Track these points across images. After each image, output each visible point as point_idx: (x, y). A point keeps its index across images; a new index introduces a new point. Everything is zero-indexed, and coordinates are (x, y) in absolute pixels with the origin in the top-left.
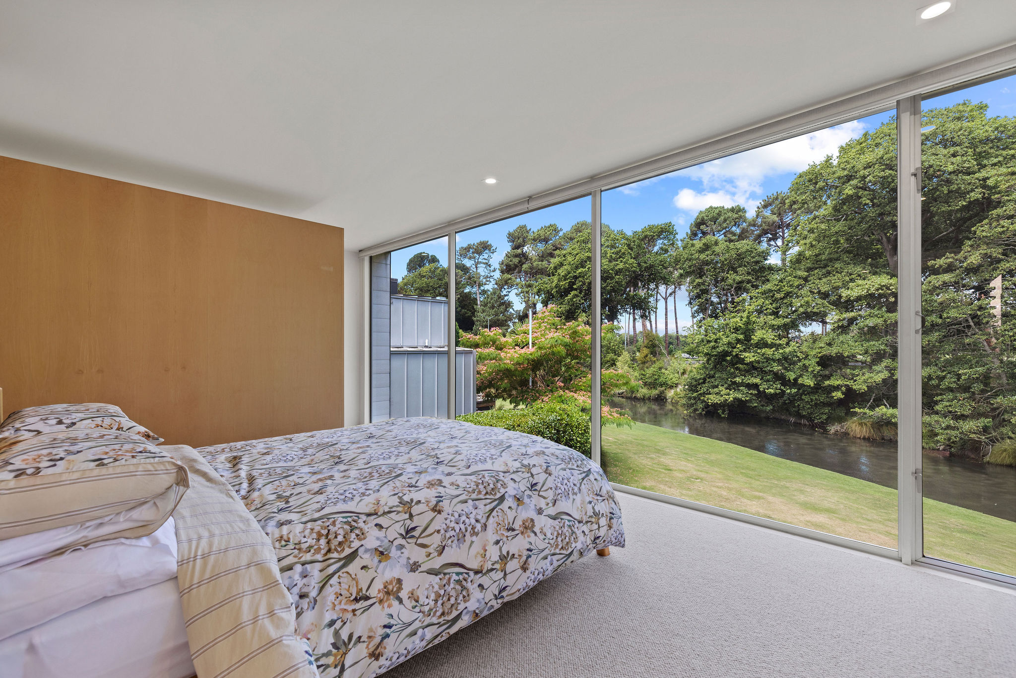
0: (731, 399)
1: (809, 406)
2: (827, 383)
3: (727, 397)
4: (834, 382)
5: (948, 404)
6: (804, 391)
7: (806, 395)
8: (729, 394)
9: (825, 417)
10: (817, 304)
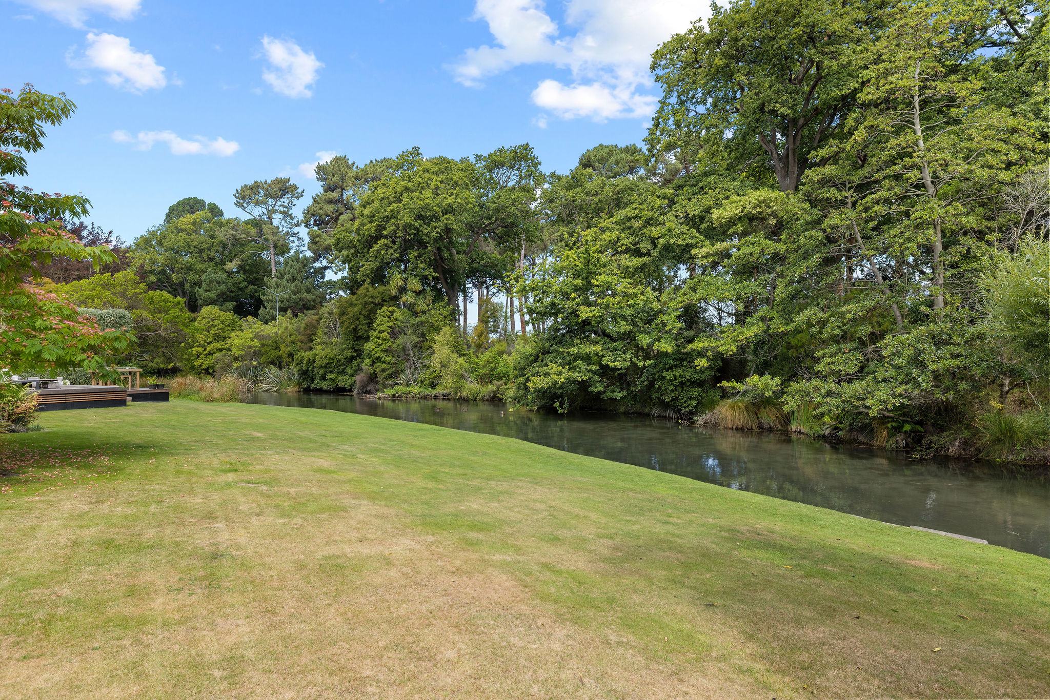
0: (563, 380)
1: (672, 387)
2: (690, 346)
3: (556, 378)
4: (698, 345)
5: (830, 360)
6: (665, 364)
7: (667, 371)
8: (560, 374)
9: (693, 403)
10: (684, 235)
